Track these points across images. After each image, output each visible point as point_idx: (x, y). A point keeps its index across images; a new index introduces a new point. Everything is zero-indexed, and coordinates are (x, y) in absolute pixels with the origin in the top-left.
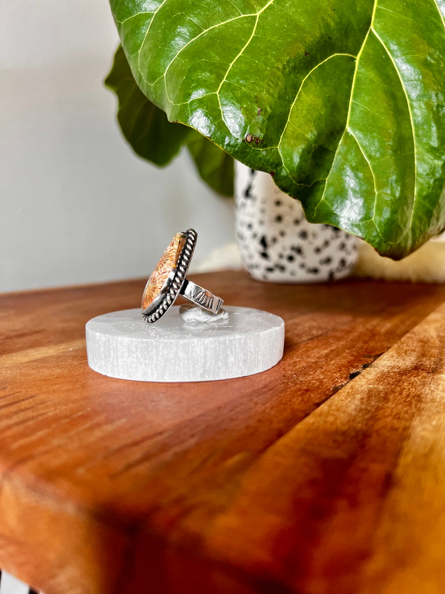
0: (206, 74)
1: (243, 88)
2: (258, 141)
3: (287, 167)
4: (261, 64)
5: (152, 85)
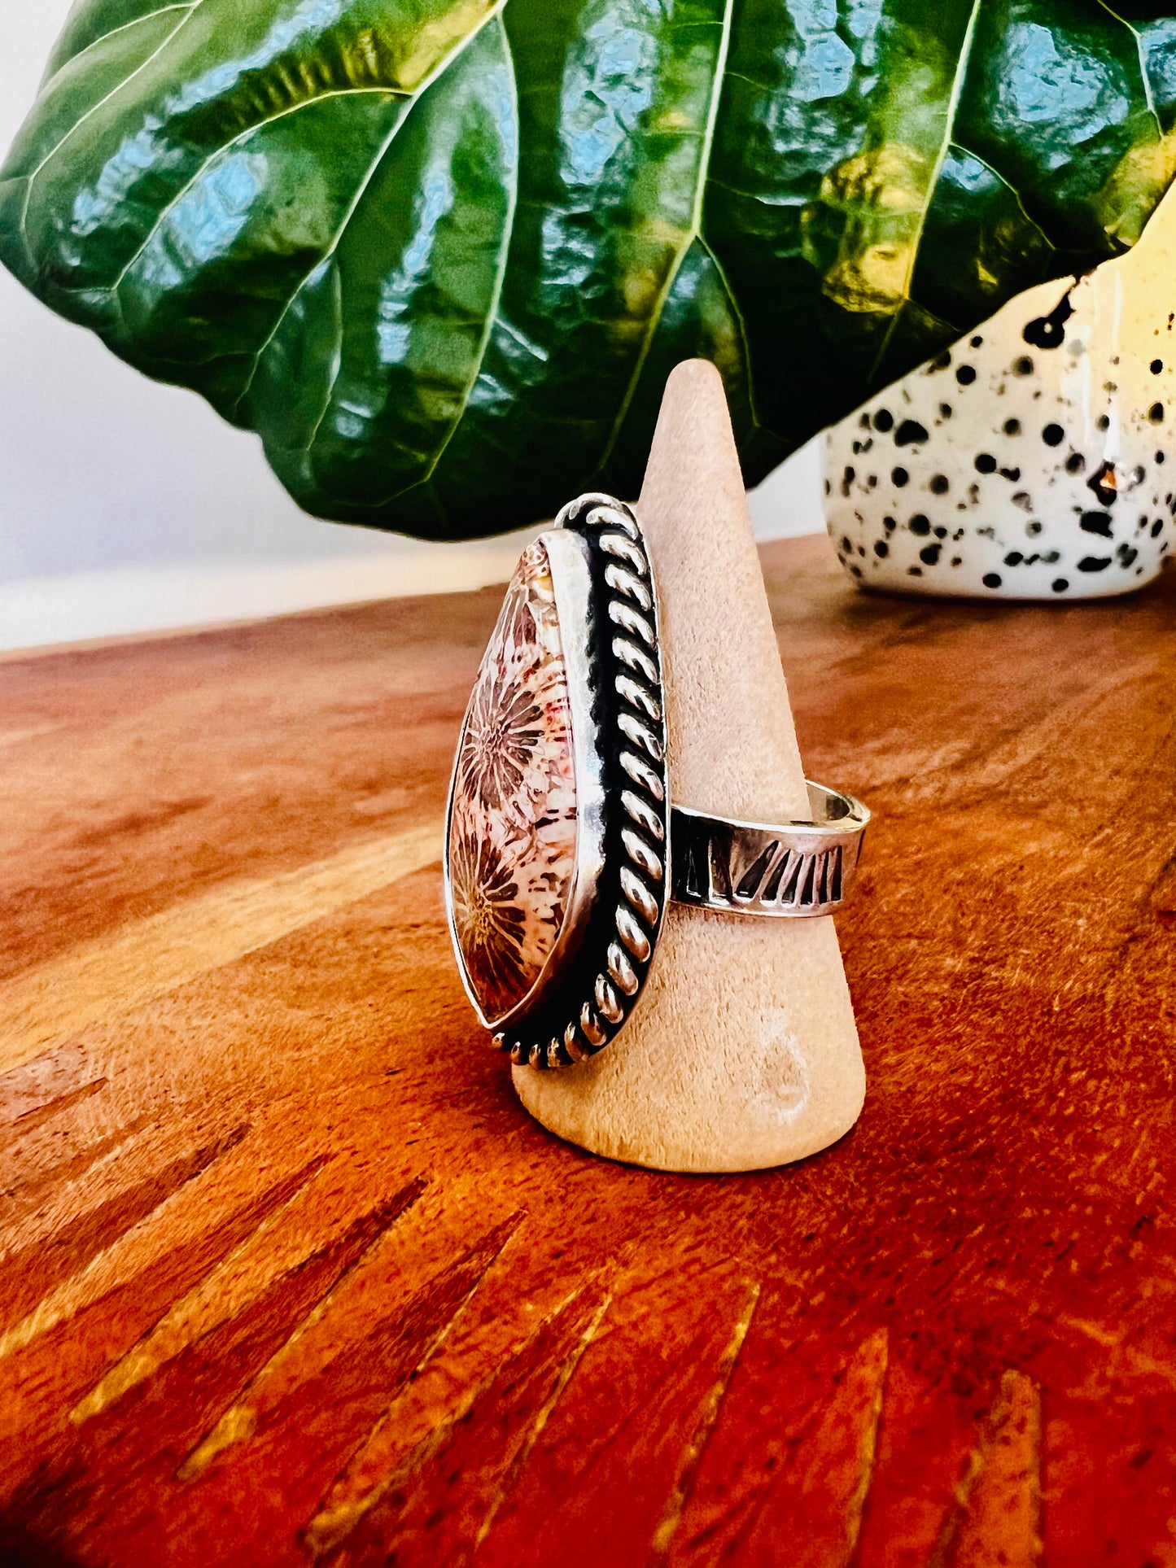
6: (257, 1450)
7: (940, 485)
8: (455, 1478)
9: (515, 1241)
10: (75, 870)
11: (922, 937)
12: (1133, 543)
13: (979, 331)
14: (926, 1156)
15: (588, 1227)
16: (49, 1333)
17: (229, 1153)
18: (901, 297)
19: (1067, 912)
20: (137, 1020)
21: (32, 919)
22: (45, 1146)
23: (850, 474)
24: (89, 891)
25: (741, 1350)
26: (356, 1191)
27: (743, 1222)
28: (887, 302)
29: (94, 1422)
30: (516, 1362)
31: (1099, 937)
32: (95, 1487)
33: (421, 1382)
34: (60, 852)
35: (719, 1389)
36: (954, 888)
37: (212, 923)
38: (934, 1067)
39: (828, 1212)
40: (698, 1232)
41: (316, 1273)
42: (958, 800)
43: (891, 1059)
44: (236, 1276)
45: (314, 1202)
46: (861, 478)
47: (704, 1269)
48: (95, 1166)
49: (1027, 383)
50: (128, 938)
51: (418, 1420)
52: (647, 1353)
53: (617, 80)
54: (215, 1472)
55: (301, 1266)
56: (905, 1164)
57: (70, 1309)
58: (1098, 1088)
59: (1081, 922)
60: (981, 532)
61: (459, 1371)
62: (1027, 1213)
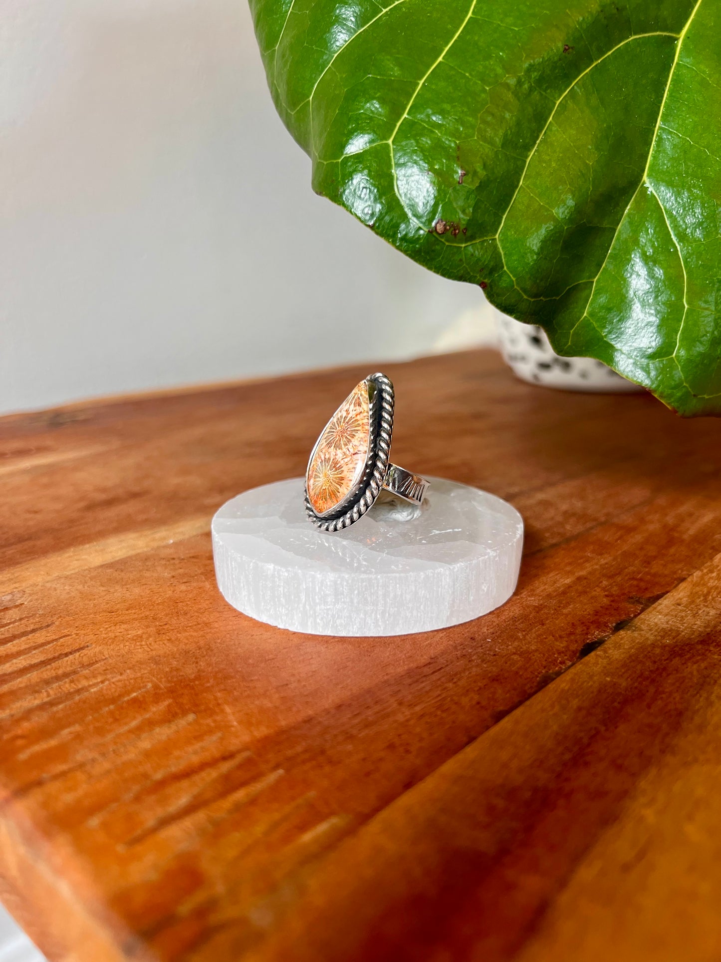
0: (373, 104)
1: (437, 131)
2: (457, 231)
3: (511, 272)
4: (474, 79)
5: (293, 114)
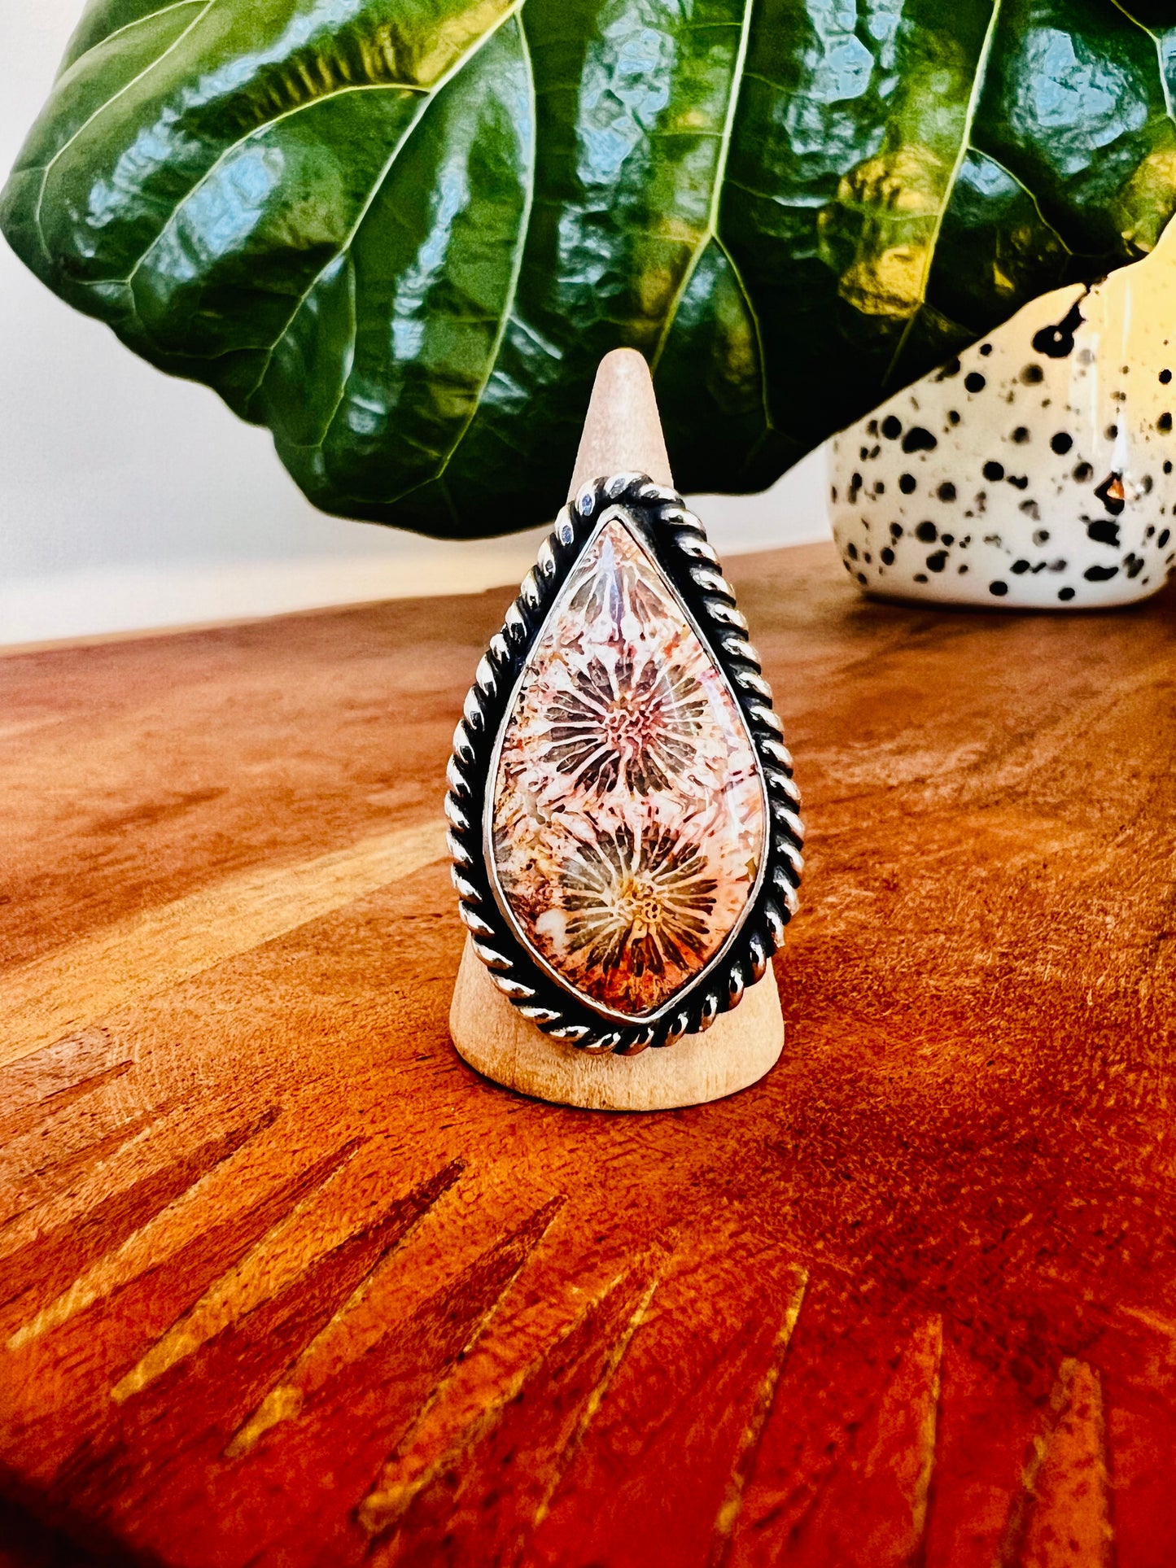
6: (304, 1430)
7: (947, 492)
8: (509, 1460)
9: (556, 1224)
10: (92, 856)
11: (950, 932)
12: (1140, 553)
13: (989, 339)
14: (968, 1146)
15: (630, 1212)
16: (86, 1311)
17: (260, 1135)
18: (915, 301)
19: (1094, 909)
20: (159, 1003)
21: (50, 905)
22: (73, 1126)
23: (857, 481)
24: (105, 878)
25: (793, 1336)
26: (391, 1174)
27: (787, 1208)
28: (904, 305)
29: (136, 1400)
30: (564, 1345)
31: (1127, 934)
32: (142, 1465)
33: (470, 1363)
34: (75, 840)
35: (773, 1374)
36: (979, 885)
37: (232, 910)
38: (971, 1058)
39: (872, 1199)
40: (742, 1217)
41: (356, 1254)
42: (978, 799)
43: (927, 1050)
44: (275, 1257)
45: (349, 1185)
46: (868, 485)
47: (751, 1254)
48: (125, 1147)
49: (1036, 392)
50: (148, 922)
51: (468, 1401)
52: (697, 1336)
53: (637, 78)
54: (263, 1450)
55: (340, 1248)
56: (948, 1153)
57: (106, 1289)
58: (1137, 1081)
59: (1108, 919)
60: (988, 539)
61: (508, 1354)
62: (1077, 1202)
